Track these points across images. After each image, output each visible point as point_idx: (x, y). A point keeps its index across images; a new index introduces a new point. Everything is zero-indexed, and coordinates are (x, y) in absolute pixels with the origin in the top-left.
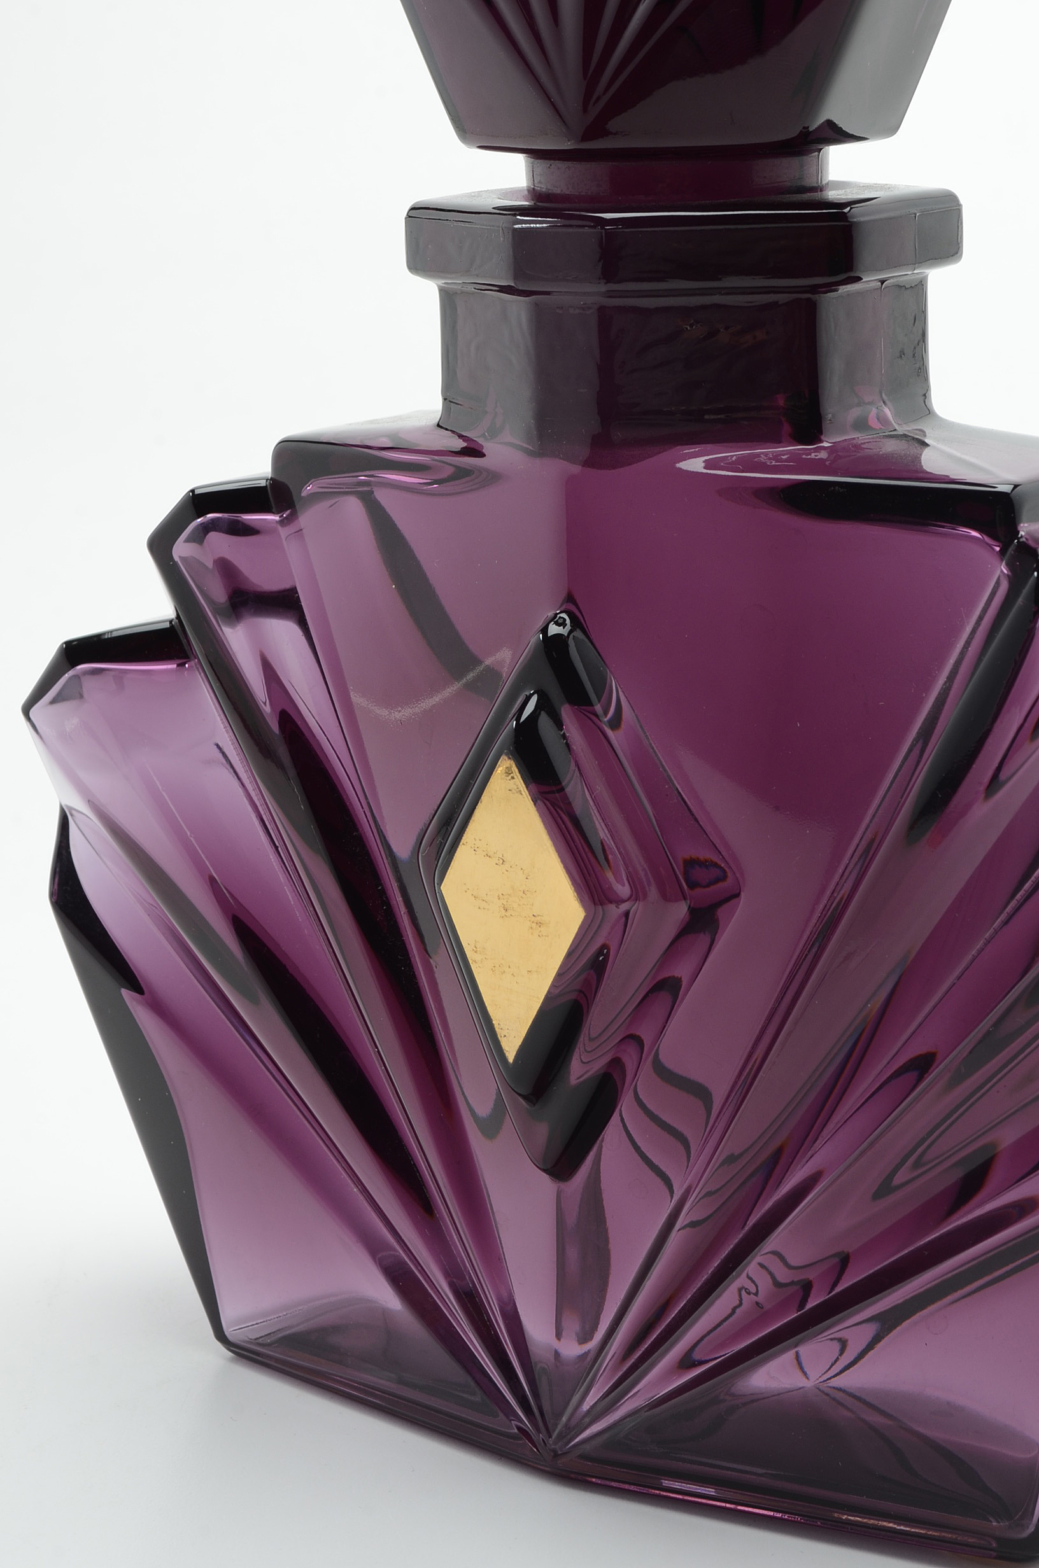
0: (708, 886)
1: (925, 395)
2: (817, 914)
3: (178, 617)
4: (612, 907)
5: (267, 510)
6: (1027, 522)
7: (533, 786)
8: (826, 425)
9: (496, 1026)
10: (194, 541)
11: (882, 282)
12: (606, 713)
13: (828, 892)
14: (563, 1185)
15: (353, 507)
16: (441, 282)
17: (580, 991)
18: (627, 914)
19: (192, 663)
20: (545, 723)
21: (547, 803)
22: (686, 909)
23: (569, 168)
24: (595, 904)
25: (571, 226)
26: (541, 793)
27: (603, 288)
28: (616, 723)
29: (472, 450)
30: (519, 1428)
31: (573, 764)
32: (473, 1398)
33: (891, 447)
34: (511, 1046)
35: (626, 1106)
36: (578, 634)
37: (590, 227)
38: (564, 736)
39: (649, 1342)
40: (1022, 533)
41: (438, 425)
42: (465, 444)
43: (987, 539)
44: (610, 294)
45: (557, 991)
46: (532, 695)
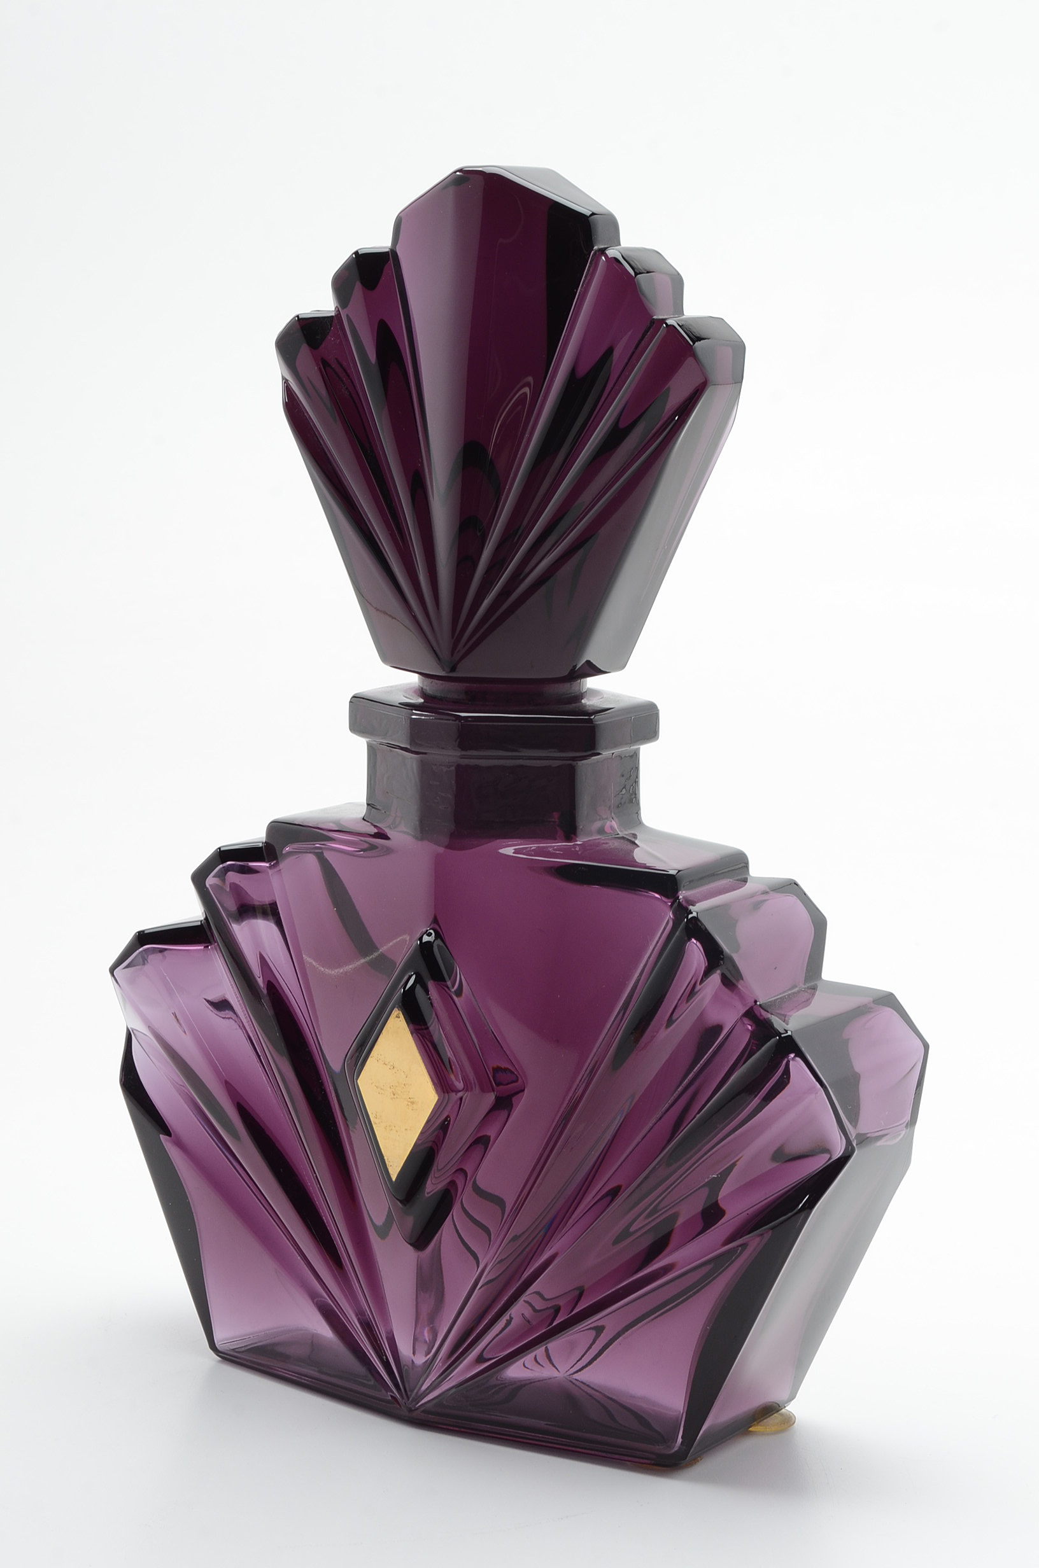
0: (507, 1084)
1: (638, 813)
2: (566, 1102)
3: (206, 919)
4: (454, 1094)
5: (263, 860)
6: (684, 890)
7: (411, 1025)
8: (579, 831)
9: (386, 1160)
10: (219, 877)
11: (613, 754)
12: (453, 986)
13: (573, 1089)
14: (420, 1253)
15: (311, 860)
16: (368, 740)
17: (434, 1142)
18: (461, 1099)
19: (213, 946)
20: (419, 990)
21: (419, 1035)
22: (494, 1097)
23: (442, 684)
24: (444, 1092)
25: (442, 719)
26: (416, 1030)
27: (459, 753)
28: (459, 993)
29: (381, 835)
30: (391, 1396)
31: (434, 1014)
32: (369, 1383)
33: (615, 844)
34: (394, 1172)
35: (456, 1211)
36: (439, 942)
37: (453, 720)
38: (430, 999)
39: (466, 1344)
40: (681, 897)
41: (363, 819)
42: (377, 831)
43: (663, 899)
44: (462, 757)
45: (420, 1142)
46: (412, 975)
